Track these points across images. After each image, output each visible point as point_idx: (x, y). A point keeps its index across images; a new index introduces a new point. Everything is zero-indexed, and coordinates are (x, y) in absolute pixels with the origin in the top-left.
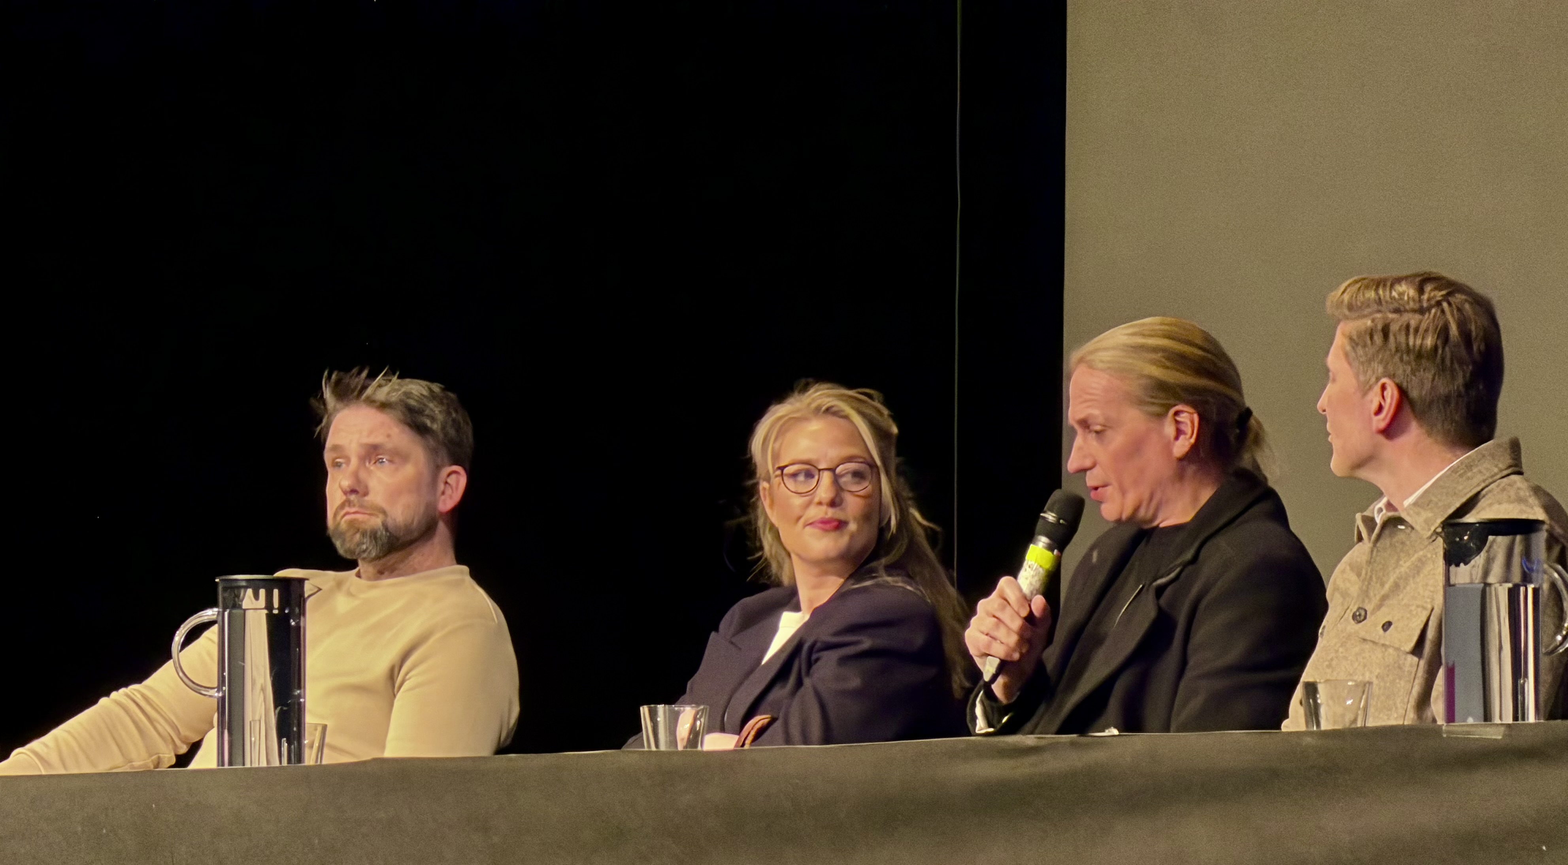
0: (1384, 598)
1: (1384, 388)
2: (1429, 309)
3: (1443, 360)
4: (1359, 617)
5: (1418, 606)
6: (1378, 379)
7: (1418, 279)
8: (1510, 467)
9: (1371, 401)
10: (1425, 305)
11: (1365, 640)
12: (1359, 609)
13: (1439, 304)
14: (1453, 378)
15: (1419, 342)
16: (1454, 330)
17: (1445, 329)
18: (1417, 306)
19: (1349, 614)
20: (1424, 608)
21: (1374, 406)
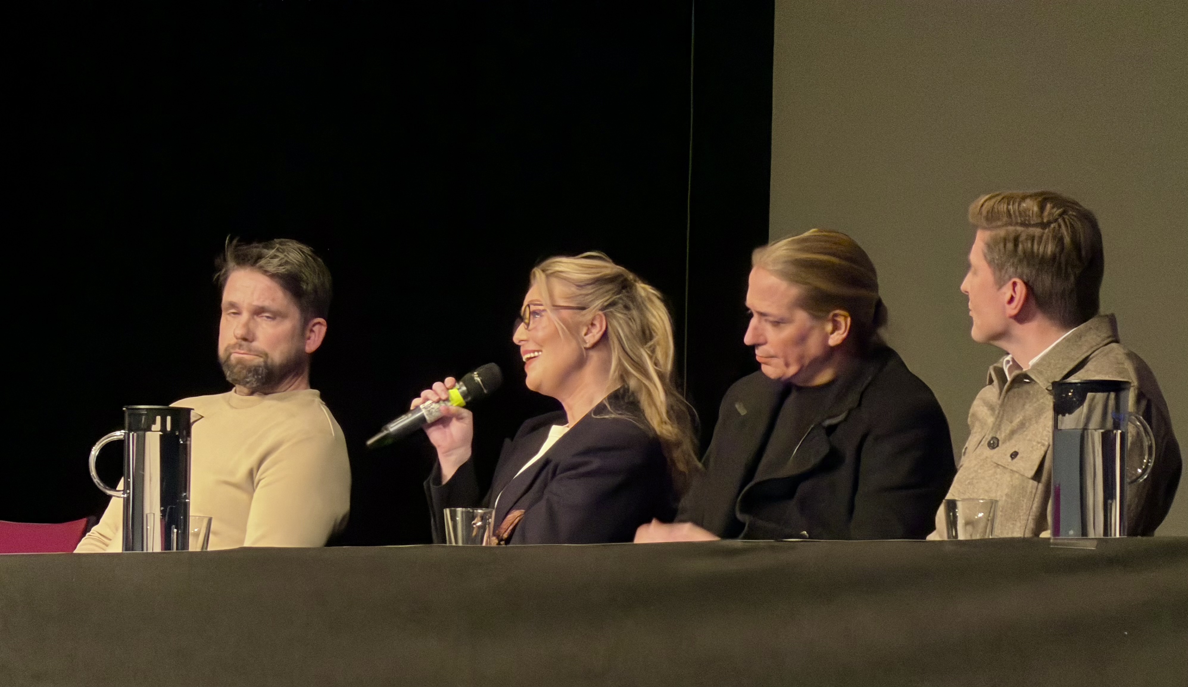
0: (1013, 433)
1: (1015, 284)
2: (1049, 223)
3: (1060, 264)
4: (993, 444)
5: (1039, 443)
6: (1010, 278)
7: (1040, 199)
8: (1109, 337)
9: (1005, 293)
10: (1045, 220)
11: (998, 465)
12: (993, 438)
13: (1056, 220)
14: (1067, 277)
15: (1041, 250)
16: (1067, 240)
17: (1061, 240)
18: (1039, 221)
19: (985, 442)
20: (1043, 445)
21: (1008, 297)
